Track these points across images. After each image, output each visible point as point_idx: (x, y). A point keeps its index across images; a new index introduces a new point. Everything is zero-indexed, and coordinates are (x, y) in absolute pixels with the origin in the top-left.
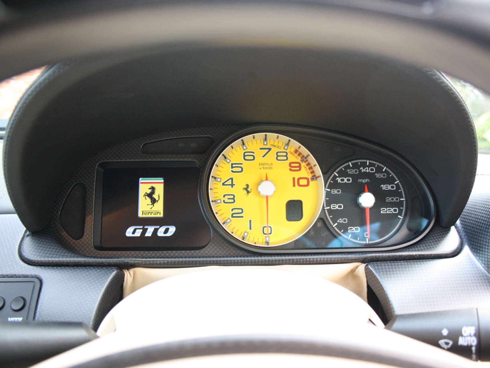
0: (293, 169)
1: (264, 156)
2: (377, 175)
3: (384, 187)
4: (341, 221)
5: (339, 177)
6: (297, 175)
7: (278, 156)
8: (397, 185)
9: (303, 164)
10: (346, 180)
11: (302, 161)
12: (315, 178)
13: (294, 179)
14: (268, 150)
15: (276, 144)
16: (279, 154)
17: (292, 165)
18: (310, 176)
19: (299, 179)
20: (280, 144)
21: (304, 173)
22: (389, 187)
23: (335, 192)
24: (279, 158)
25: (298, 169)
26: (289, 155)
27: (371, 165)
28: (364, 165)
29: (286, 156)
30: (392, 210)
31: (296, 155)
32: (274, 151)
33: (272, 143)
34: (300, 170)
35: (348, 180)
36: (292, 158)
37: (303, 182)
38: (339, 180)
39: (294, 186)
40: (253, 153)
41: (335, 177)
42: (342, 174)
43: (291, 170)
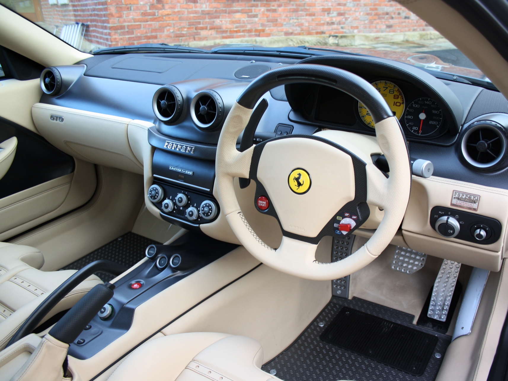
0: (395, 98)
1: (384, 91)
2: (432, 106)
3: (434, 112)
4: (410, 123)
5: (414, 104)
6: (396, 101)
7: (390, 91)
8: (440, 112)
9: (400, 96)
10: (417, 106)
11: (400, 95)
12: (403, 103)
13: (394, 102)
14: (386, 88)
15: (390, 86)
16: (391, 90)
17: (395, 96)
18: (401, 102)
19: (397, 103)
20: (392, 86)
21: (399, 100)
22: (436, 112)
23: (411, 110)
24: (390, 92)
25: (397, 98)
26: (395, 92)
27: (430, 100)
28: (427, 100)
29: (393, 92)
30: (435, 123)
31: (398, 92)
32: (389, 89)
33: (389, 85)
34: (398, 99)
35: (418, 106)
36: (396, 93)
37: (398, 104)
38: (414, 105)
39: (394, 105)
40: (380, 89)
41: (412, 104)
42: (416, 103)
43: (394, 98)
